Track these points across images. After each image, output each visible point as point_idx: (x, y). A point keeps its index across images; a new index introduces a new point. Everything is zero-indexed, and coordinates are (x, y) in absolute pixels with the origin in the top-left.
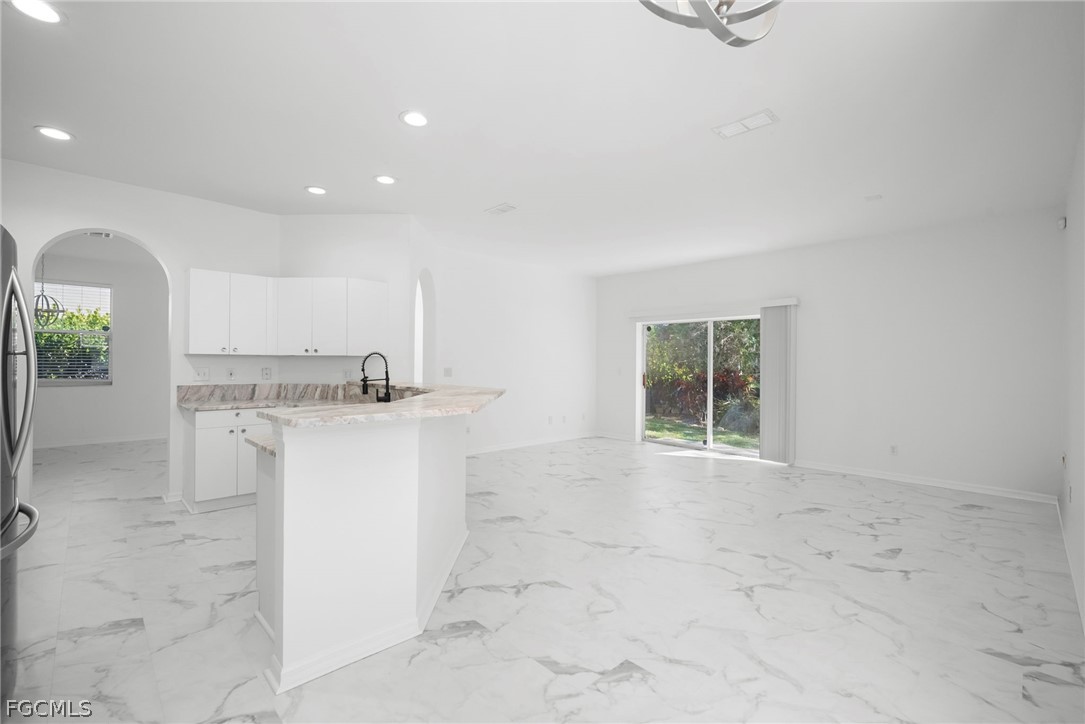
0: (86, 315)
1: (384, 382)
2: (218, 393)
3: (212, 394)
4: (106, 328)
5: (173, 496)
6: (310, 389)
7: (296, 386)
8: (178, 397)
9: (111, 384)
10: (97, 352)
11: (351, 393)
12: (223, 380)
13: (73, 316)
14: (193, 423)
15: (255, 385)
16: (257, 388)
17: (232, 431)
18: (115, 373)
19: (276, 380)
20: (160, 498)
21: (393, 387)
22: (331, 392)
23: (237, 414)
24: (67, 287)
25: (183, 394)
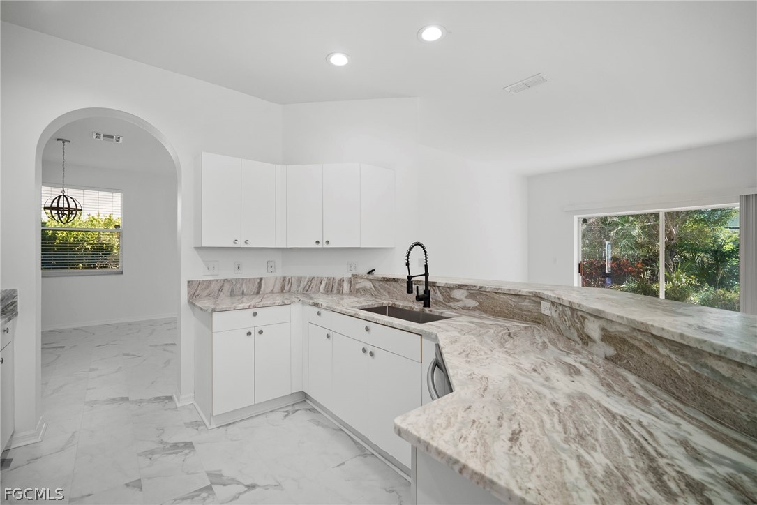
0: (104, 218)
1: (423, 278)
2: (227, 288)
3: (221, 289)
4: (117, 226)
5: (185, 399)
6: (314, 282)
7: (300, 279)
8: (188, 293)
9: (122, 273)
10: (110, 247)
11: (357, 287)
12: (230, 274)
13: (94, 219)
14: (209, 325)
15: (261, 279)
16: (263, 282)
17: (249, 334)
18: (125, 264)
19: (279, 273)
20: (170, 398)
21: (434, 284)
22: (336, 286)
23: (255, 314)
24: (86, 192)
25: (193, 290)
